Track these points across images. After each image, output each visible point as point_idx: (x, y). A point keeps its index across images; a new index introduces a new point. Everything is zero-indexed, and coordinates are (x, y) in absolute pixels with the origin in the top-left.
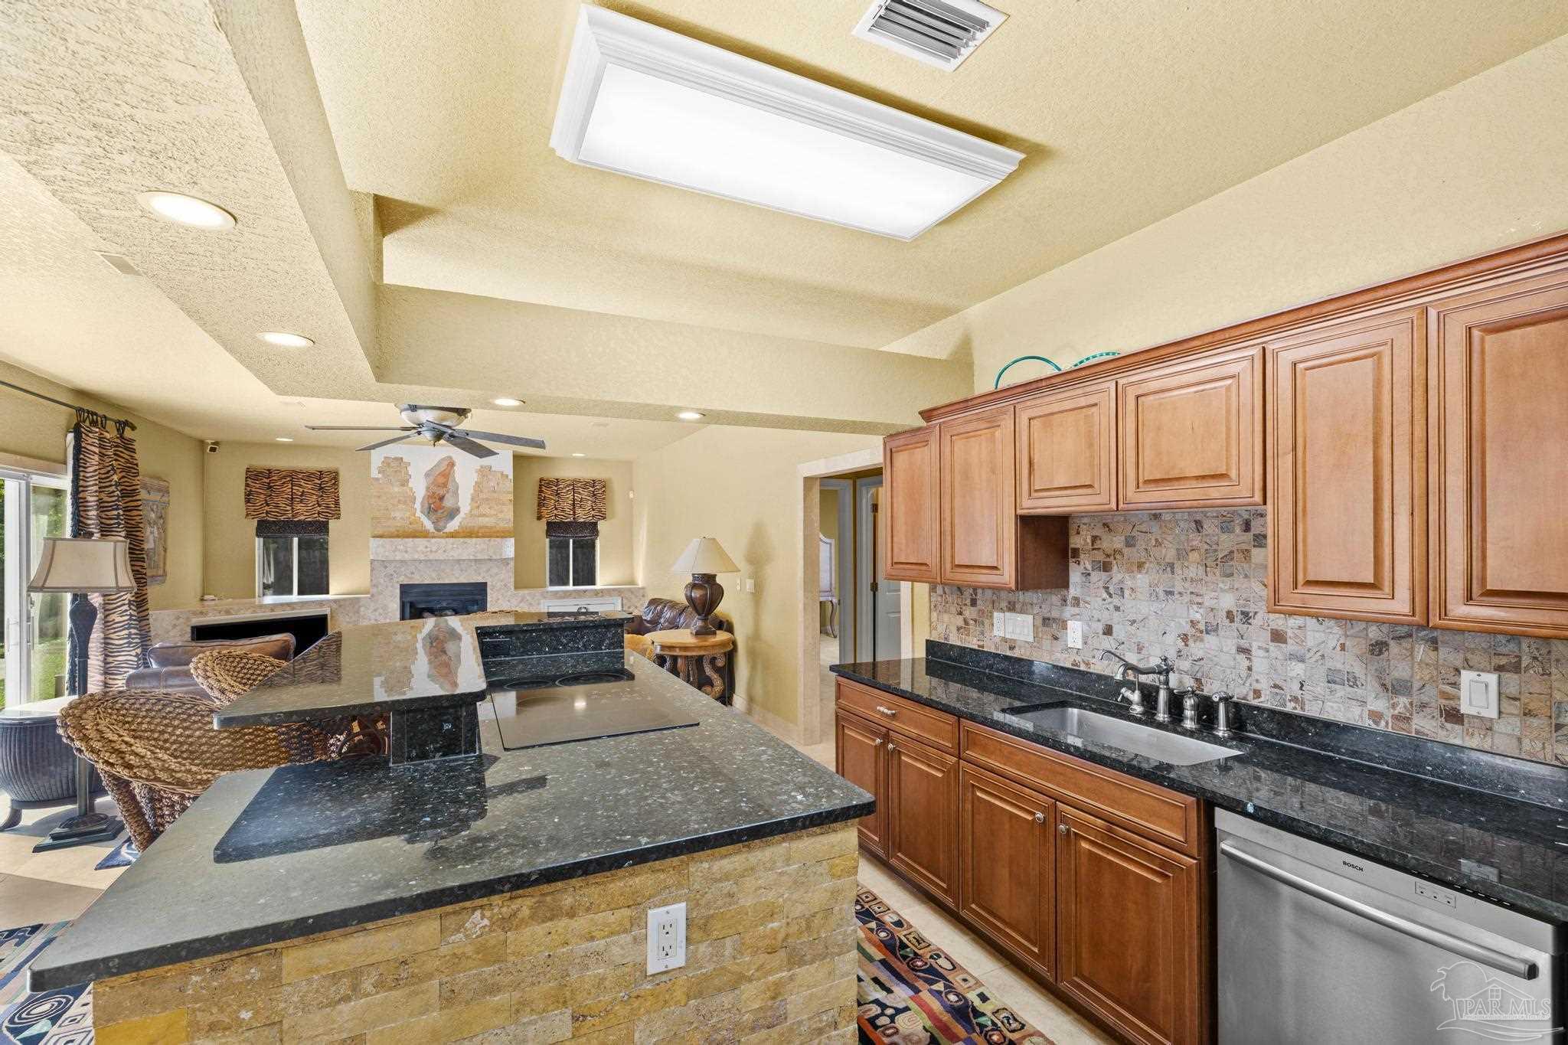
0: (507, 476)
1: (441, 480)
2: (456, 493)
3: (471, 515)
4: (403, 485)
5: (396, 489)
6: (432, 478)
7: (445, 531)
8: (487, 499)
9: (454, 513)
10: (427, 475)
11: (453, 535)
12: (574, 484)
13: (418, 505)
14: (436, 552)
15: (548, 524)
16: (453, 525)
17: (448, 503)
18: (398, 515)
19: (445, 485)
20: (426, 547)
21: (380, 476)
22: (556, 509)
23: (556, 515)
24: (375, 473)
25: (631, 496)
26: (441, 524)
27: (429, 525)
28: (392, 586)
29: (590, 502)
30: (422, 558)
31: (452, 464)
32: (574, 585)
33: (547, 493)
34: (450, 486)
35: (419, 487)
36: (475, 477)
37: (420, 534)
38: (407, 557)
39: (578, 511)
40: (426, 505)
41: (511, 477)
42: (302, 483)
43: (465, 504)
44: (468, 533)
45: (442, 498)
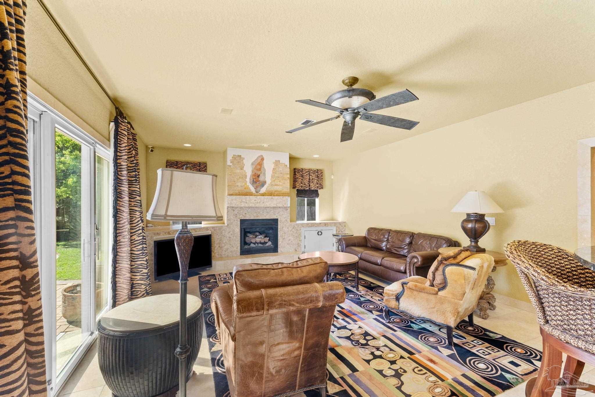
0: (287, 165)
1: (258, 167)
2: (264, 174)
3: (272, 185)
4: (241, 169)
5: (238, 171)
6: (254, 166)
7: (259, 193)
8: (278, 177)
9: (264, 184)
10: (252, 164)
11: (263, 195)
12: (309, 171)
13: (248, 180)
14: (259, 203)
15: (297, 190)
16: (263, 190)
17: (261, 179)
18: (239, 184)
19: (260, 170)
20: (255, 200)
21: (231, 164)
22: (302, 183)
23: (301, 186)
24: (229, 163)
25: (332, 177)
26: (258, 189)
27: (253, 190)
28: (237, 220)
29: (316, 180)
30: (253, 206)
31: (263, 159)
32: (308, 220)
33: (298, 175)
34: (262, 169)
35: (249, 170)
36: (273, 166)
37: (248, 194)
38: (247, 205)
39: (312, 184)
40: (252, 180)
41: (288, 166)
43: (268, 179)
44: (270, 194)
45: (259, 176)
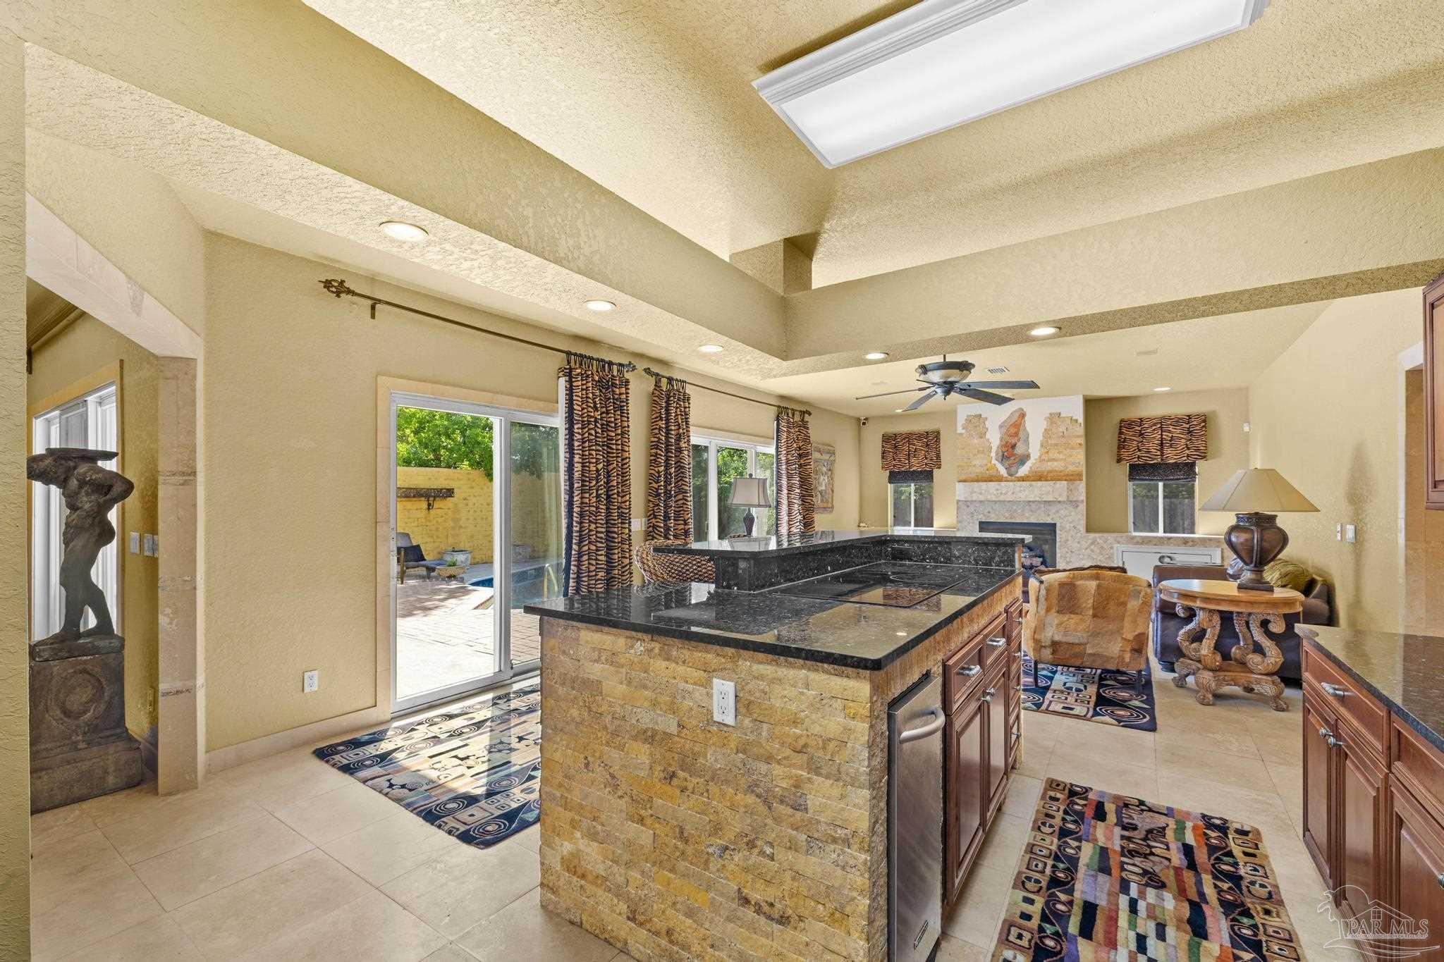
0: (1076, 421)
1: (1013, 430)
2: (1027, 441)
3: (1041, 460)
4: (981, 438)
5: (976, 441)
6: (1004, 430)
7: (1018, 475)
8: (1056, 445)
9: (1024, 459)
10: (1001, 427)
11: (1023, 479)
12: (1162, 423)
13: (993, 454)
14: (1005, 494)
15: (1132, 467)
16: (1024, 471)
17: (1020, 450)
18: (977, 462)
19: (1016, 434)
20: (997, 490)
21: (964, 431)
22: (1140, 450)
23: (1139, 457)
24: (960, 430)
25: (1246, 429)
26: (1013, 469)
27: (1003, 471)
28: (973, 523)
29: (1183, 441)
30: (994, 499)
31: (1023, 415)
32: (1165, 532)
33: (1128, 434)
34: (1021, 434)
35: (995, 438)
36: (1044, 425)
37: (995, 478)
38: (982, 498)
39: (1167, 451)
40: (1000, 454)
41: (1081, 420)
42: (915, 442)
43: (1035, 450)
44: (1038, 477)
45: (1014, 446)
